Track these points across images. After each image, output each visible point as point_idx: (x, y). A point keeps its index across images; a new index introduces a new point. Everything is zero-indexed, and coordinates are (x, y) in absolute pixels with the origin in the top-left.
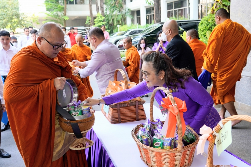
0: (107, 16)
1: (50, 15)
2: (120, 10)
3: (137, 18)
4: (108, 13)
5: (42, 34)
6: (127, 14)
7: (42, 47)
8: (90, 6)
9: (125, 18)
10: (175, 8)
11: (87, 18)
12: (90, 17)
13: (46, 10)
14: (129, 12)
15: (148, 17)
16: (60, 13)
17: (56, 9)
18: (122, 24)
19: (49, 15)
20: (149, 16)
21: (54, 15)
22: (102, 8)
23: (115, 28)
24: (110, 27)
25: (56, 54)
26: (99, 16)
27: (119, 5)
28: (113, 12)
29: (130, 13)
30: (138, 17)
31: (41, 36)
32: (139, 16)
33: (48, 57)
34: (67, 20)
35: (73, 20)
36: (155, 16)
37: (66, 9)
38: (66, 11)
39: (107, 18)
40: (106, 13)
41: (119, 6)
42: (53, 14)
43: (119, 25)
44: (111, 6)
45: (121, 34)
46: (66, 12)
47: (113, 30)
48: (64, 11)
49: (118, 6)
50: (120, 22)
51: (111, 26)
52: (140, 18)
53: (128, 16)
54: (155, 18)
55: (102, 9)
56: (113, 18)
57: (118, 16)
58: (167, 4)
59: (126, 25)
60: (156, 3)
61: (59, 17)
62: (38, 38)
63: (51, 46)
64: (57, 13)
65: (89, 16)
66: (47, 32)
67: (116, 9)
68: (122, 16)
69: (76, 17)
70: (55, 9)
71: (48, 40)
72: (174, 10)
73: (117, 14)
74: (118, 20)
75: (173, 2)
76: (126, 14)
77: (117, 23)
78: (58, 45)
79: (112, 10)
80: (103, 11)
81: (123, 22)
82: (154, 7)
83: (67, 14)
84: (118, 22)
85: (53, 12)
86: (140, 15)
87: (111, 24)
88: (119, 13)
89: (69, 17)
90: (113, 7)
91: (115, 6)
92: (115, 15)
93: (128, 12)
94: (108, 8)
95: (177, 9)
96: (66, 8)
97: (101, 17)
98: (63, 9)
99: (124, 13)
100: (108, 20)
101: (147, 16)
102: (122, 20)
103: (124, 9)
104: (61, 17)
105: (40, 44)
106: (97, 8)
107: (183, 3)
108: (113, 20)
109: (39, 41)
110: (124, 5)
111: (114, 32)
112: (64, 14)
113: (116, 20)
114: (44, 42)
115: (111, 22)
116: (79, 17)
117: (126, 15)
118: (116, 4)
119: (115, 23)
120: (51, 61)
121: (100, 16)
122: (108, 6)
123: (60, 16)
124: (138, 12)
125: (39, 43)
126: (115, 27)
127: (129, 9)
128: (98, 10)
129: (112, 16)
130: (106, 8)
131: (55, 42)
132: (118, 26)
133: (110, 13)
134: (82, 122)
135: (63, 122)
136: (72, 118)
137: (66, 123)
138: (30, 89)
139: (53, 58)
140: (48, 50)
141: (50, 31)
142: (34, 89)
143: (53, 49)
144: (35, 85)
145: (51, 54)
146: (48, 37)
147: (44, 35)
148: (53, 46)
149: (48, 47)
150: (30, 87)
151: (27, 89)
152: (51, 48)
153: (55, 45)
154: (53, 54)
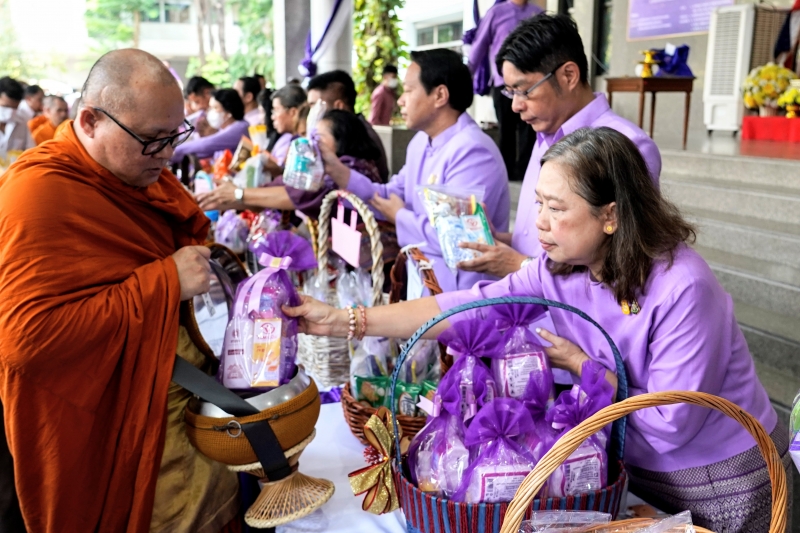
5: (99, 94)
7: (102, 148)
25: (156, 172)
33: (124, 184)
62: (84, 113)
63: (135, 142)
66: (116, 86)
71: (123, 120)
78: (162, 136)
105: (93, 137)
109: (87, 126)
114: (105, 129)
120: (139, 196)
125: (87, 132)
131: (149, 126)
134: (285, 415)
135: (211, 427)
136: (244, 406)
137: (223, 430)
138: (97, 308)
139: (144, 185)
140: (124, 156)
141: (127, 81)
142: (113, 306)
143: (143, 153)
144: (107, 291)
145: (135, 172)
146: (123, 106)
147: (104, 100)
148: (141, 142)
149: (122, 147)
150: (93, 300)
151: (88, 314)
152: (136, 150)
153: (149, 138)
154: (143, 172)
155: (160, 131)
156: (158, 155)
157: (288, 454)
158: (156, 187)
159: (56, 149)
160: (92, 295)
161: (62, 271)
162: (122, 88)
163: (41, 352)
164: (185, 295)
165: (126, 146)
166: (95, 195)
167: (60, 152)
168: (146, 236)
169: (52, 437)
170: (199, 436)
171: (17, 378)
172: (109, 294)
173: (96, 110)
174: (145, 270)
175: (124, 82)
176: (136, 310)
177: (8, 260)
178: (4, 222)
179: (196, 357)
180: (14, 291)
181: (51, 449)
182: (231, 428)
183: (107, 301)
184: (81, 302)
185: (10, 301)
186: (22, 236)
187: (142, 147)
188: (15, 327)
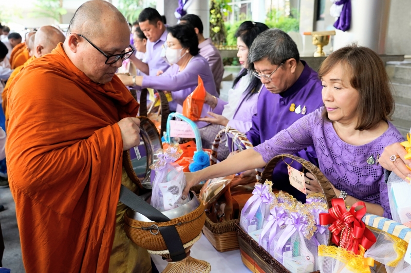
5: (81, 26)
7: (81, 59)
31: (77, 33)
33: (92, 81)
34: (64, 15)
42: (43, 5)
46: (63, 2)
62: (72, 36)
63: (102, 56)
64: (49, 3)
66: (92, 21)
71: (94, 42)
78: (117, 53)
83: (64, 5)
89: (67, 10)
105: (75, 52)
109: (72, 45)
112: (59, 5)
114: (84, 47)
123: (53, 8)
125: (72, 49)
131: (110, 47)
134: (185, 223)
135: (140, 227)
136: (161, 216)
137: (148, 230)
138: (72, 153)
139: (104, 83)
140: (94, 65)
141: (99, 19)
142: (82, 153)
143: (106, 63)
144: (78, 143)
145: (100, 74)
146: (95, 33)
147: (84, 29)
148: (105, 56)
149: (93, 59)
150: (69, 149)
151: (66, 157)
152: (102, 61)
153: (110, 54)
154: (104, 74)
155: (116, 50)
156: (114, 65)
157: (185, 246)
158: (109, 84)
159: (51, 59)
160: (70, 146)
161: (52, 131)
162: (95, 22)
163: (37, 180)
164: (126, 147)
165: (95, 58)
166: (75, 86)
167: (54, 61)
168: (103, 113)
169: (44, 232)
170: (133, 232)
171: (22, 195)
172: (80, 145)
173: (79, 35)
174: (102, 131)
175: (97, 20)
176: (96, 156)
177: (20, 123)
178: (18, 100)
179: (131, 185)
180: (22, 142)
181: (42, 240)
182: (153, 229)
183: (79, 150)
184: (62, 150)
185: (19, 148)
186: (30, 109)
187: (106, 59)
188: (21, 164)
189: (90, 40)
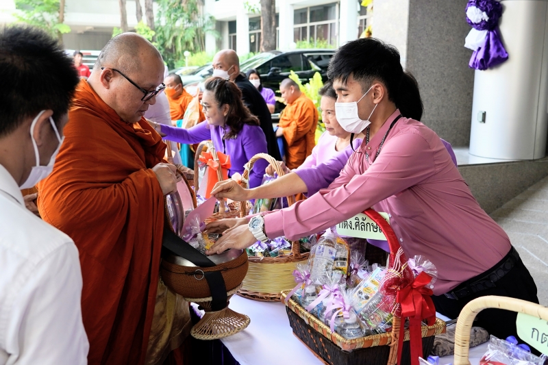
0: (160, 29)
1: (24, 20)
2: (192, 19)
3: (230, 37)
4: (163, 23)
6: (207, 28)
8: (123, 3)
9: (202, 36)
10: (311, 21)
11: (115, 30)
12: (121, 30)
13: (14, 6)
14: (211, 22)
15: (253, 37)
16: (48, 17)
17: (40, 5)
18: (195, 48)
19: (21, 19)
20: (255, 34)
21: (33, 19)
22: (149, 10)
23: (179, 59)
24: (168, 55)
26: (143, 30)
27: (189, 6)
28: (175, 20)
29: (214, 26)
30: (232, 35)
31: (113, 67)
32: (234, 34)
34: (65, 33)
35: (80, 34)
36: (262, 37)
37: (63, 8)
38: (64, 12)
39: (161, 34)
40: (159, 21)
41: (190, 8)
42: (32, 17)
43: (189, 51)
44: (170, 8)
45: (189, 72)
46: (65, 14)
47: (175, 63)
48: (59, 12)
49: (187, 9)
50: (192, 44)
51: (169, 52)
52: (235, 38)
53: (208, 32)
54: (262, 42)
55: (149, 13)
56: (175, 34)
57: (187, 31)
58: (295, 11)
59: (204, 52)
60: (265, 9)
61: (47, 26)
64: (42, 16)
65: (119, 28)
67: (183, 14)
68: (197, 31)
69: (88, 28)
70: (37, 6)
72: (308, 24)
73: (185, 26)
74: (186, 39)
75: (306, 8)
76: (204, 27)
77: (184, 47)
79: (173, 16)
80: (151, 19)
81: (198, 45)
82: (262, 18)
83: (66, 19)
84: (187, 44)
85: (32, 12)
86: (235, 32)
87: (170, 48)
88: (189, 25)
89: (71, 26)
90: (176, 11)
91: (179, 8)
92: (179, 27)
93: (208, 24)
94: (163, 12)
95: (315, 24)
96: (64, 5)
97: (147, 31)
98: (57, 8)
99: (199, 25)
100: (162, 38)
101: (250, 35)
102: (196, 40)
103: (201, 16)
104: (51, 24)
106: (137, 10)
107: (329, 11)
108: (175, 39)
110: (201, 7)
111: (175, 66)
112: (58, 18)
113: (182, 40)
115: (169, 44)
116: (95, 28)
117: (205, 30)
118: (183, 5)
119: (179, 48)
121: (145, 30)
122: (163, 6)
123: (48, 23)
124: (232, 25)
126: (179, 56)
127: (211, 18)
128: (139, 15)
129: (172, 31)
130: (158, 12)
132: (187, 53)
133: (167, 24)
189: (127, 75)
